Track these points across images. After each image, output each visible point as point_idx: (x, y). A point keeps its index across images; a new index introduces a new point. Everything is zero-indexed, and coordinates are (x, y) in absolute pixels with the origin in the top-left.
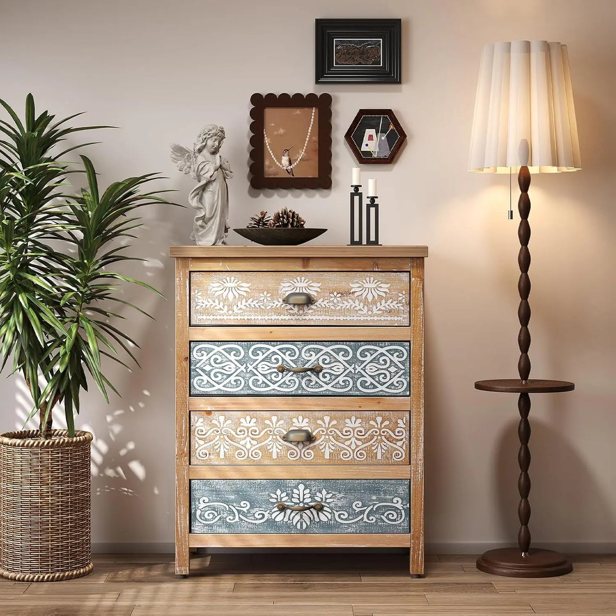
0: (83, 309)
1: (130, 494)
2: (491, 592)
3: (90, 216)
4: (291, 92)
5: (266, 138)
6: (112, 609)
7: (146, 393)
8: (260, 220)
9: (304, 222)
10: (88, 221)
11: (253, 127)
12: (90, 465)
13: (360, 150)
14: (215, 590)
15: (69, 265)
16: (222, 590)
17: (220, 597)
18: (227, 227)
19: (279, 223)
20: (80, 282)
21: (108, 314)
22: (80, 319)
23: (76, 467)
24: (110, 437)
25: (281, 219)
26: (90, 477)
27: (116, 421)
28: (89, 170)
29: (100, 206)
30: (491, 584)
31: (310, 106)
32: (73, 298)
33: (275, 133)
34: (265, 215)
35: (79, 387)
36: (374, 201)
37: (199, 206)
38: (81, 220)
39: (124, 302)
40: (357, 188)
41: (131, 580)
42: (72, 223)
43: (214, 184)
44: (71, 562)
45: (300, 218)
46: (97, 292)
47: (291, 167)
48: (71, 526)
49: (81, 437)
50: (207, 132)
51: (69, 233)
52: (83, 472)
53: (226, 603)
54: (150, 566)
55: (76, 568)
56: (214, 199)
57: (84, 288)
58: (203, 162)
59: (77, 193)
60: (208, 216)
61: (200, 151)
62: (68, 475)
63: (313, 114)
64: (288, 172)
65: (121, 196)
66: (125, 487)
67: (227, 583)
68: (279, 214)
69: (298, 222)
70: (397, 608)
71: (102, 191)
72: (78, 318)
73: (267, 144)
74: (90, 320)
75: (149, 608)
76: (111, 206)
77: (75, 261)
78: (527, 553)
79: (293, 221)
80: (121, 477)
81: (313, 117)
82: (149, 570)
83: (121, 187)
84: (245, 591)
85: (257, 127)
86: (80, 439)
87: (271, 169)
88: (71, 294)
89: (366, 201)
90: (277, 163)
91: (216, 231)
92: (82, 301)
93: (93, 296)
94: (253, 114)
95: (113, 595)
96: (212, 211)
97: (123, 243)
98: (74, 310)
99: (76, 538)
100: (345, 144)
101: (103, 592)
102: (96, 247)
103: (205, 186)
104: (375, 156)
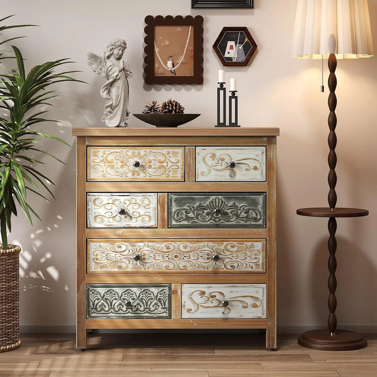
0: (14, 157)
1: (47, 290)
2: (308, 361)
3: (19, 90)
4: (174, 15)
5: (156, 48)
6: (35, 374)
7: (59, 217)
8: (152, 107)
9: (184, 109)
10: (17, 93)
11: (146, 40)
12: (18, 270)
13: (224, 56)
14: (109, 360)
15: (4, 125)
16: (115, 360)
17: (112, 365)
18: (128, 112)
19: (166, 110)
20: (11, 137)
21: (32, 160)
22: (11, 164)
23: (9, 271)
24: (34, 250)
25: (167, 107)
26: (19, 278)
27: (37, 238)
28: (18, 56)
29: (26, 83)
30: (309, 355)
31: (188, 25)
32: (7, 149)
33: (163, 44)
34: (155, 104)
35: (11, 213)
36: (235, 94)
37: (108, 98)
38: (12, 93)
39: (43, 152)
40: (222, 84)
41: (48, 353)
42: (6, 95)
43: (119, 81)
44: (5, 340)
45: (181, 106)
46: (24, 144)
47: (174, 68)
48: (5, 313)
49: (12, 249)
50: (113, 44)
51: (4, 102)
52: (13, 274)
53: (116, 369)
54: (62, 342)
55: (8, 344)
56: (119, 93)
57: (15, 141)
58: (111, 66)
59: (10, 73)
60: (114, 104)
61: (109, 57)
62: (3, 277)
63: (190, 30)
64: (172, 73)
65: (41, 76)
66: (44, 286)
67: (118, 354)
68: (165, 103)
69: (179, 109)
70: (241, 372)
71: (27, 72)
72: (10, 164)
73: (157, 52)
74: (18, 165)
75: (61, 373)
76: (34, 83)
77: (8, 123)
78: (334, 333)
79: (176, 108)
80: (41, 279)
81: (190, 33)
82: (61, 345)
83: (41, 69)
84: (130, 360)
85: (150, 40)
86: (12, 251)
87: (160, 70)
88: (5, 146)
89: (229, 94)
90: (164, 66)
91: (120, 115)
92: (13, 151)
93: (21, 148)
94: (146, 30)
95: (36, 364)
96: (117, 101)
97: (43, 109)
98: (7, 157)
99: (9, 322)
100: (213, 52)
101: (28, 361)
102: (23, 112)
103: (112, 83)
104: (234, 60)
